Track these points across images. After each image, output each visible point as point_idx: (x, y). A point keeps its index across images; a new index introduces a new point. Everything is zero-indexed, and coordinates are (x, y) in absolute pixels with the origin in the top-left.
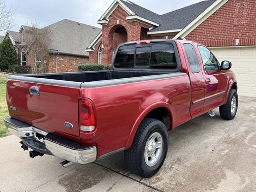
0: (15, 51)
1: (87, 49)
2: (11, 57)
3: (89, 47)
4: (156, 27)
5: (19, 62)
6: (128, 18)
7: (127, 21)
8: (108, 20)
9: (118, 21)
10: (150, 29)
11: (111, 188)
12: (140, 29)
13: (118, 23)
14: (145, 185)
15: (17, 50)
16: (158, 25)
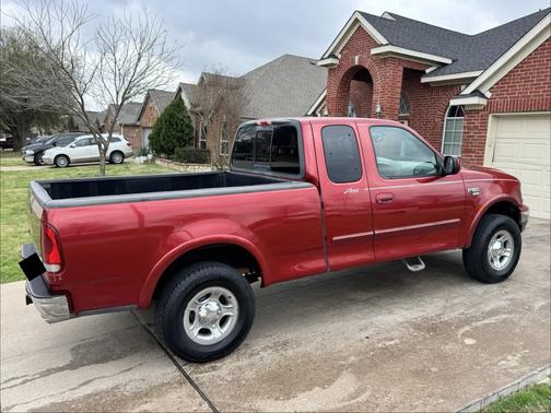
0: (190, 121)
1: (306, 115)
2: (183, 132)
3: (310, 113)
4: (445, 65)
5: (197, 142)
6: (374, 51)
7: (374, 58)
8: (340, 56)
9: (357, 58)
10: (427, 71)
11: (130, 369)
12: (401, 74)
13: (356, 63)
14: (184, 373)
15: (193, 117)
16: (449, 61)
